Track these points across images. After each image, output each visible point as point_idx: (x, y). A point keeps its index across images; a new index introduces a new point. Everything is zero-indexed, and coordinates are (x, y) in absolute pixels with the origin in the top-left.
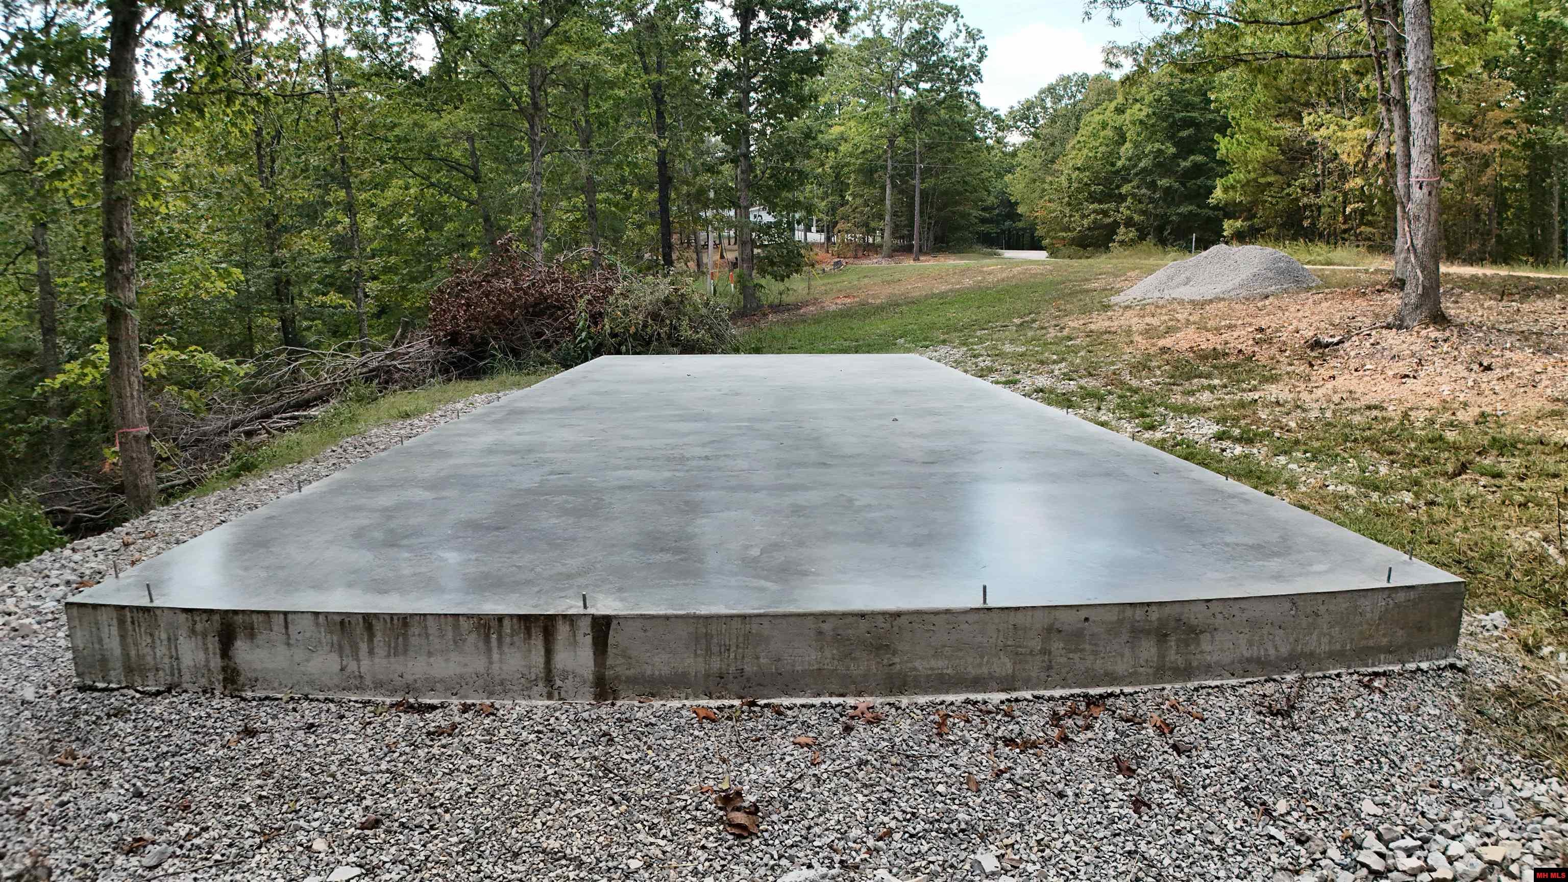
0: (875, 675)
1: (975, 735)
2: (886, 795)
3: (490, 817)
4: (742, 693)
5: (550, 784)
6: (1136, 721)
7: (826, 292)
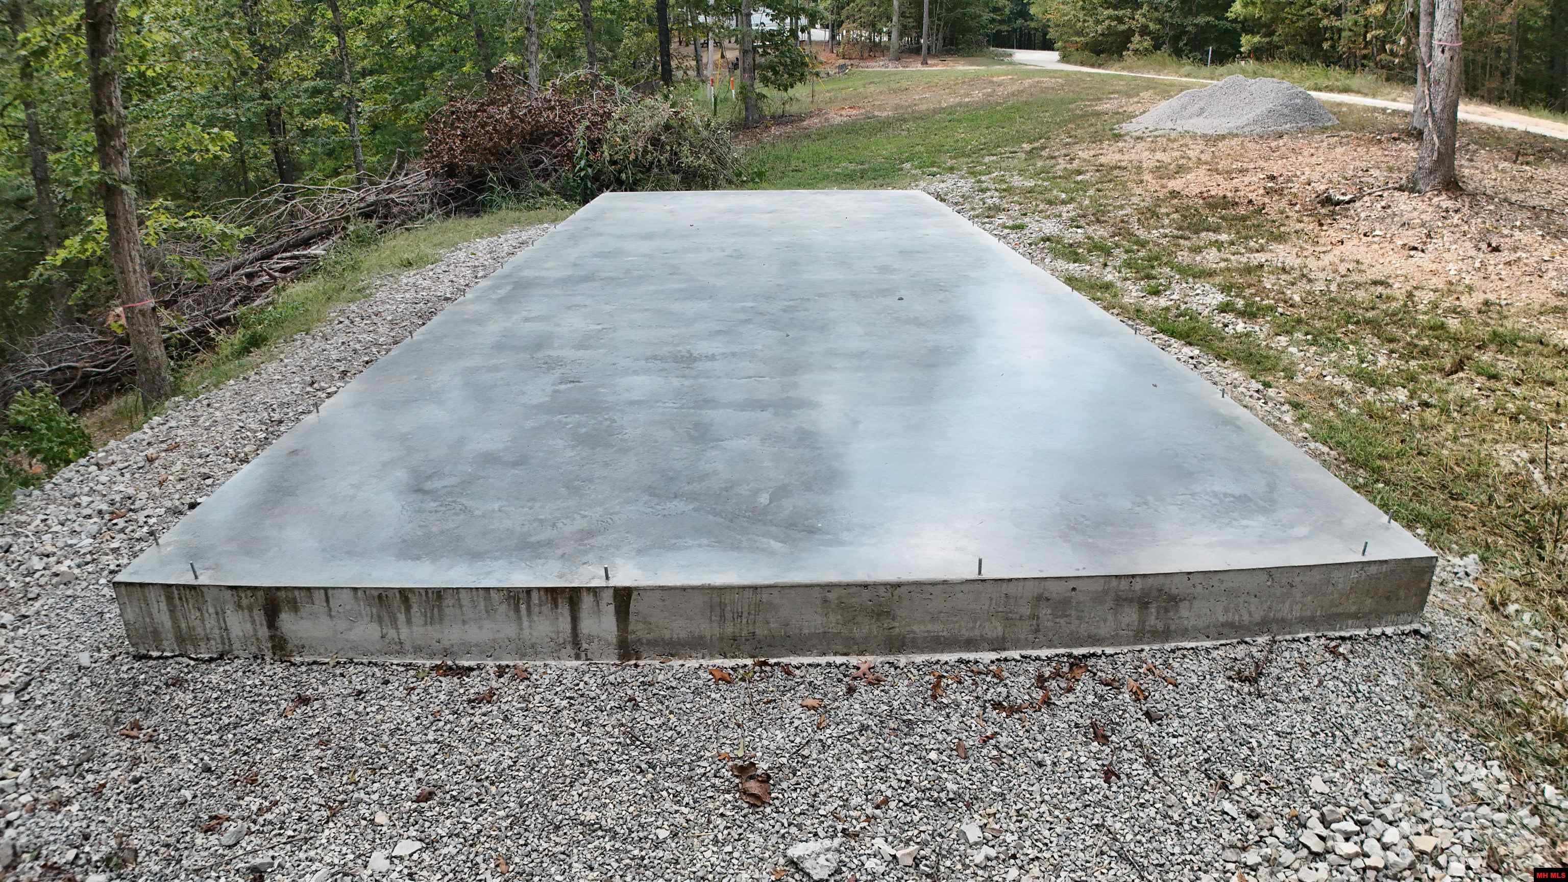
0: (876, 637)
1: (967, 698)
2: (884, 761)
3: (532, 791)
4: (754, 652)
5: (584, 754)
6: (1114, 684)
7: (831, 101)
